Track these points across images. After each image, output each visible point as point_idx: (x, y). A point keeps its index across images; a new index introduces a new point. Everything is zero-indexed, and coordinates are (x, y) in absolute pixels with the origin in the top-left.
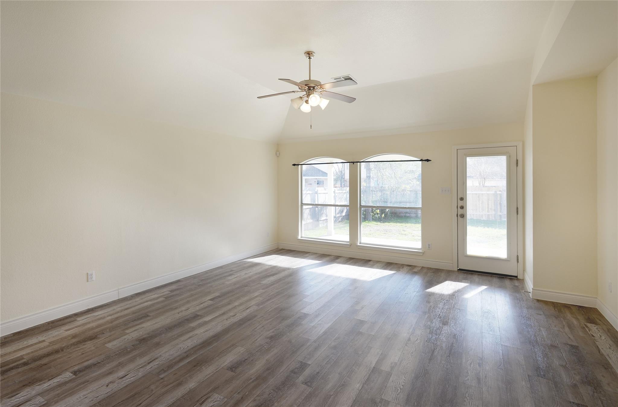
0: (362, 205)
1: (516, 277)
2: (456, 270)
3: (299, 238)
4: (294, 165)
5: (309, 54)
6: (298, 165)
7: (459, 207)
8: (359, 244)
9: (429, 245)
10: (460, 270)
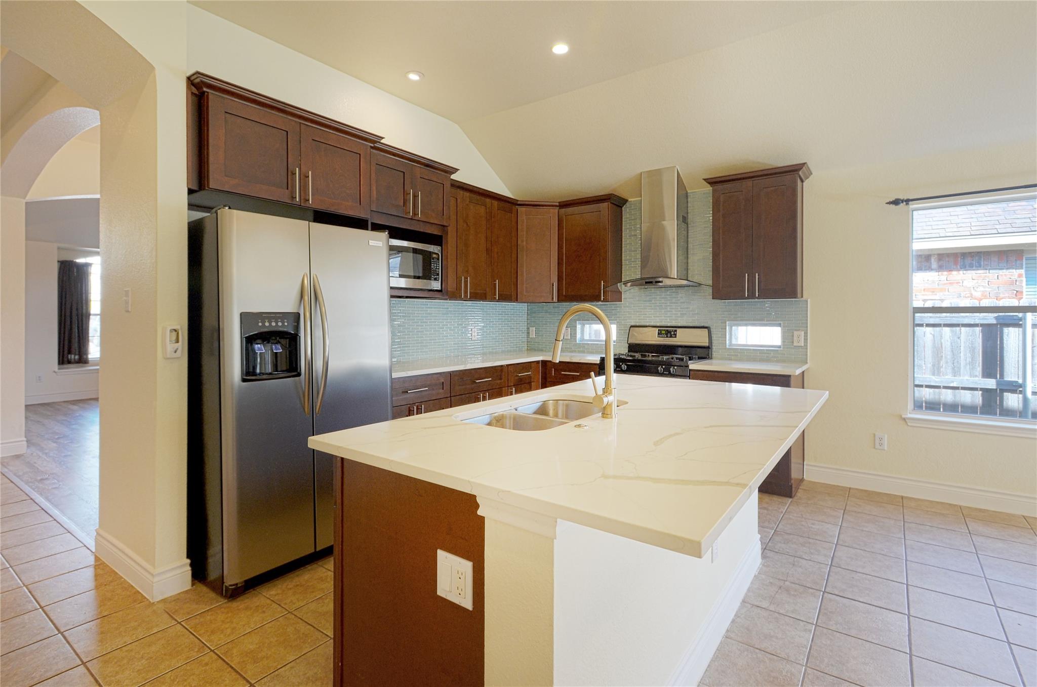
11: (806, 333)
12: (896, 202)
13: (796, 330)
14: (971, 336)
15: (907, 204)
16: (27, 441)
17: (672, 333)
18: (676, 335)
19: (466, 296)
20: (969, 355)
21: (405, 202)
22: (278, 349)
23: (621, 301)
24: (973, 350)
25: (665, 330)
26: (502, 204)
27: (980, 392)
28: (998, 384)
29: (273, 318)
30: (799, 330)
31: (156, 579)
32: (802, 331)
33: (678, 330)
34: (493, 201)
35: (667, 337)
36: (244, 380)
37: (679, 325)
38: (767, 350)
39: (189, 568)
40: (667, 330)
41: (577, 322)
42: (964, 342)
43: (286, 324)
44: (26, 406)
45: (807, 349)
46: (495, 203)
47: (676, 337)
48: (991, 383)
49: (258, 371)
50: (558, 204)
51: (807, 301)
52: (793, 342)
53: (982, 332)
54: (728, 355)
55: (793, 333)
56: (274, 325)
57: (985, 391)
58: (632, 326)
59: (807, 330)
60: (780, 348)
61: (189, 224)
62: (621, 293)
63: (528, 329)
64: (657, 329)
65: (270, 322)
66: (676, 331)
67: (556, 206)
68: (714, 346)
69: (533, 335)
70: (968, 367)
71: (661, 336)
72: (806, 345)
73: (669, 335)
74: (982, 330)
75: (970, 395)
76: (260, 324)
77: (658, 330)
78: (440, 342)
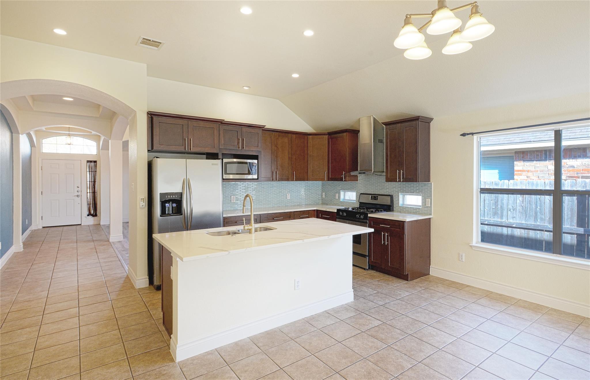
11: (431, 200)
12: (464, 135)
13: (427, 198)
14: (571, 201)
15: (473, 135)
16: (123, 236)
17: (376, 198)
18: (377, 199)
19: (276, 179)
20: (569, 213)
21: (238, 143)
22: (174, 205)
23: (358, 181)
24: (572, 210)
26: (297, 135)
27: (576, 236)
28: (585, 231)
29: (171, 194)
30: (428, 198)
31: (137, 281)
34: (292, 135)
35: (374, 200)
36: (161, 216)
37: (381, 193)
38: (415, 208)
39: (148, 279)
40: (374, 196)
41: (341, 191)
42: (567, 206)
43: (176, 197)
44: (123, 222)
45: (431, 208)
46: (294, 136)
47: (377, 200)
48: (581, 231)
49: (167, 213)
50: (327, 133)
51: (432, 184)
52: (426, 205)
53: (577, 200)
54: (400, 210)
55: (426, 200)
56: (174, 197)
57: (578, 235)
58: (361, 194)
59: (432, 198)
60: (421, 207)
61: (148, 162)
62: (358, 177)
63: (322, 193)
64: (371, 196)
65: (170, 196)
66: (378, 197)
67: (327, 134)
68: (395, 205)
69: (324, 196)
70: (569, 220)
71: (372, 199)
72: (431, 206)
73: (375, 199)
74: (577, 198)
75: (570, 237)
76: (167, 197)
78: (269, 200)
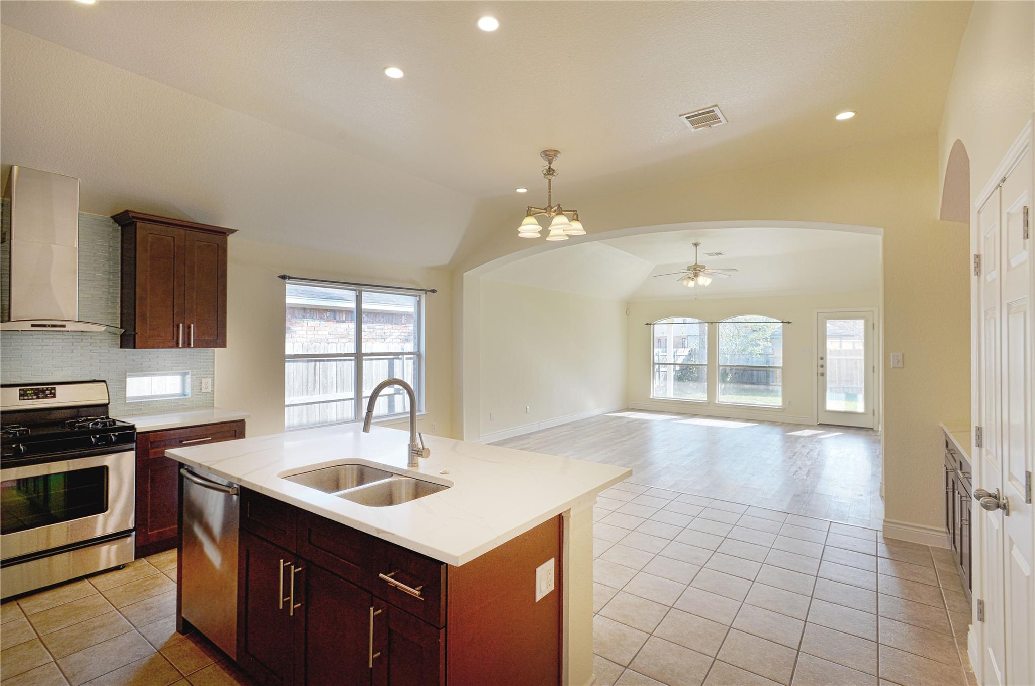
0: (720, 364)
1: (872, 429)
2: (816, 424)
3: (652, 397)
4: (647, 324)
5: (696, 245)
6: (651, 324)
7: (819, 366)
8: (717, 403)
9: (790, 402)
10: (820, 424)
13: (203, 377)
17: (48, 392)
18: (53, 393)
25: (32, 389)
30: (207, 377)
32: (209, 378)
33: (57, 387)
35: (38, 398)
38: (174, 399)
40: (37, 389)
47: (54, 397)
52: (201, 389)
54: (129, 410)
55: (201, 380)
60: (187, 395)
64: (18, 389)
66: (54, 389)
71: (26, 398)
72: (213, 390)
73: (43, 396)
77: (20, 390)
